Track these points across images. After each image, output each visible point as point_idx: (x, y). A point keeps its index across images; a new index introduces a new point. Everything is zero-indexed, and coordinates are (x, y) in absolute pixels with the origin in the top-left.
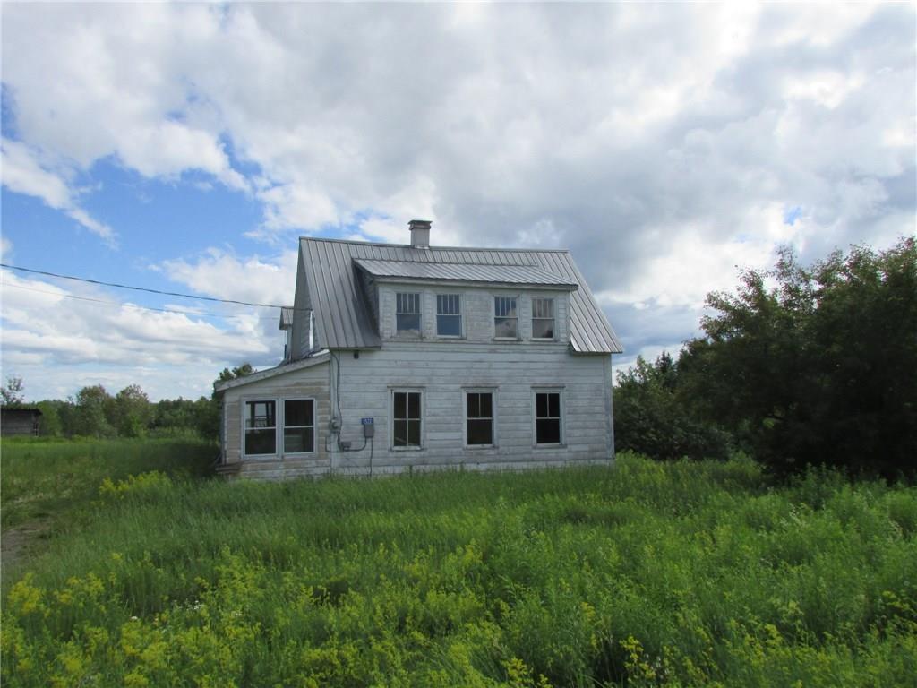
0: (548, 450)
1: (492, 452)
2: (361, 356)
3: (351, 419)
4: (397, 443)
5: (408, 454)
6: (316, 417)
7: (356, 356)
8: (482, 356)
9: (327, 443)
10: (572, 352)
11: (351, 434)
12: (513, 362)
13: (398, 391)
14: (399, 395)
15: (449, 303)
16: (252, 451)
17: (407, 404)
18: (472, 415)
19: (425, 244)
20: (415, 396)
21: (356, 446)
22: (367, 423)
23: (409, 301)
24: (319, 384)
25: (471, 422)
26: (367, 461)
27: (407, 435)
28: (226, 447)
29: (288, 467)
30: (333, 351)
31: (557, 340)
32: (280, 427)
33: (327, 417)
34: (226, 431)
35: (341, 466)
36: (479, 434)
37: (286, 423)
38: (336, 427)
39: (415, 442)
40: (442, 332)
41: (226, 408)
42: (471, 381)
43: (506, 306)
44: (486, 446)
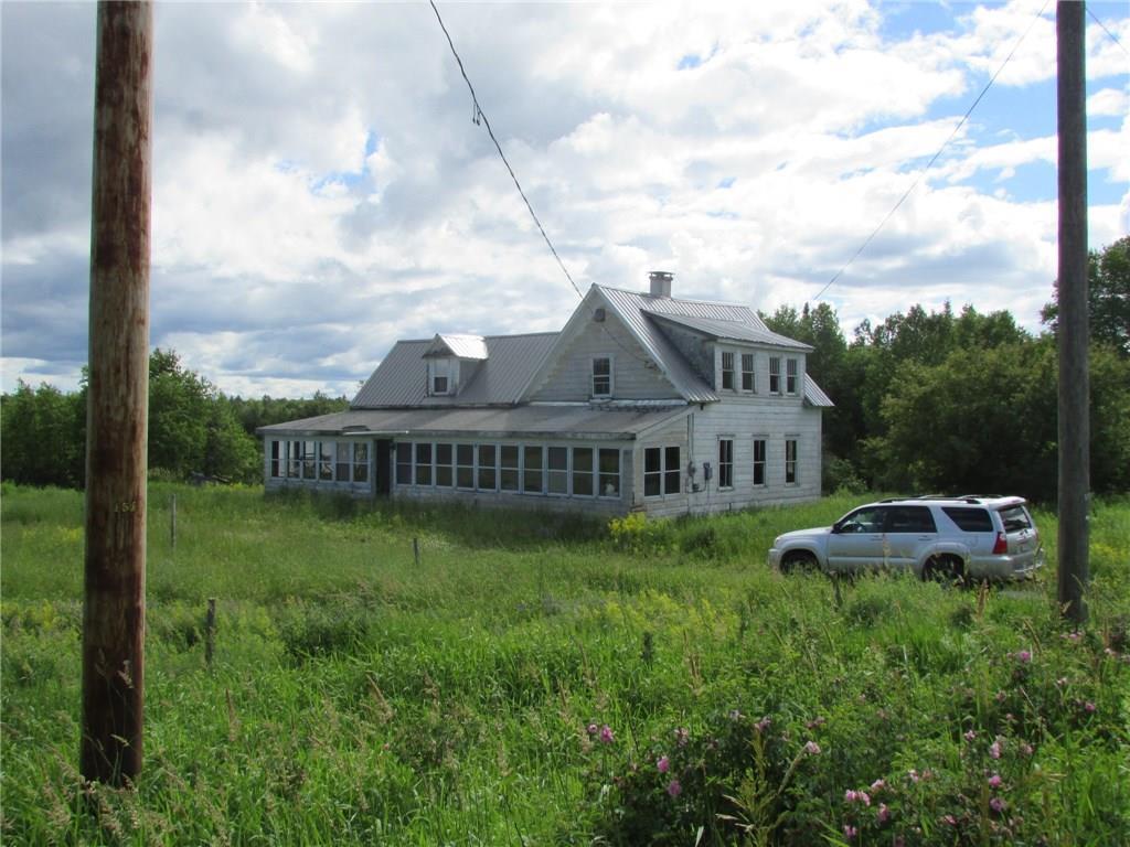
0: (790, 489)
1: (765, 490)
2: (705, 408)
3: (699, 466)
4: (722, 484)
5: (726, 493)
6: (682, 462)
7: (702, 408)
8: (763, 408)
9: (687, 485)
10: (807, 405)
11: (699, 477)
12: (776, 414)
13: (722, 438)
14: (722, 442)
15: (748, 361)
16: (647, 493)
17: (726, 449)
18: (756, 459)
19: (668, 295)
20: (730, 443)
21: (701, 487)
22: (707, 467)
23: (727, 358)
24: (682, 432)
25: (756, 465)
26: (706, 500)
27: (726, 477)
28: (634, 489)
29: (667, 507)
30: (691, 403)
31: (798, 395)
32: (663, 471)
33: (687, 462)
34: (635, 476)
35: (694, 505)
36: (759, 476)
37: (665, 468)
38: (691, 471)
39: (729, 484)
40: (744, 388)
41: (634, 454)
42: (757, 430)
43: (774, 364)
44: (762, 485)
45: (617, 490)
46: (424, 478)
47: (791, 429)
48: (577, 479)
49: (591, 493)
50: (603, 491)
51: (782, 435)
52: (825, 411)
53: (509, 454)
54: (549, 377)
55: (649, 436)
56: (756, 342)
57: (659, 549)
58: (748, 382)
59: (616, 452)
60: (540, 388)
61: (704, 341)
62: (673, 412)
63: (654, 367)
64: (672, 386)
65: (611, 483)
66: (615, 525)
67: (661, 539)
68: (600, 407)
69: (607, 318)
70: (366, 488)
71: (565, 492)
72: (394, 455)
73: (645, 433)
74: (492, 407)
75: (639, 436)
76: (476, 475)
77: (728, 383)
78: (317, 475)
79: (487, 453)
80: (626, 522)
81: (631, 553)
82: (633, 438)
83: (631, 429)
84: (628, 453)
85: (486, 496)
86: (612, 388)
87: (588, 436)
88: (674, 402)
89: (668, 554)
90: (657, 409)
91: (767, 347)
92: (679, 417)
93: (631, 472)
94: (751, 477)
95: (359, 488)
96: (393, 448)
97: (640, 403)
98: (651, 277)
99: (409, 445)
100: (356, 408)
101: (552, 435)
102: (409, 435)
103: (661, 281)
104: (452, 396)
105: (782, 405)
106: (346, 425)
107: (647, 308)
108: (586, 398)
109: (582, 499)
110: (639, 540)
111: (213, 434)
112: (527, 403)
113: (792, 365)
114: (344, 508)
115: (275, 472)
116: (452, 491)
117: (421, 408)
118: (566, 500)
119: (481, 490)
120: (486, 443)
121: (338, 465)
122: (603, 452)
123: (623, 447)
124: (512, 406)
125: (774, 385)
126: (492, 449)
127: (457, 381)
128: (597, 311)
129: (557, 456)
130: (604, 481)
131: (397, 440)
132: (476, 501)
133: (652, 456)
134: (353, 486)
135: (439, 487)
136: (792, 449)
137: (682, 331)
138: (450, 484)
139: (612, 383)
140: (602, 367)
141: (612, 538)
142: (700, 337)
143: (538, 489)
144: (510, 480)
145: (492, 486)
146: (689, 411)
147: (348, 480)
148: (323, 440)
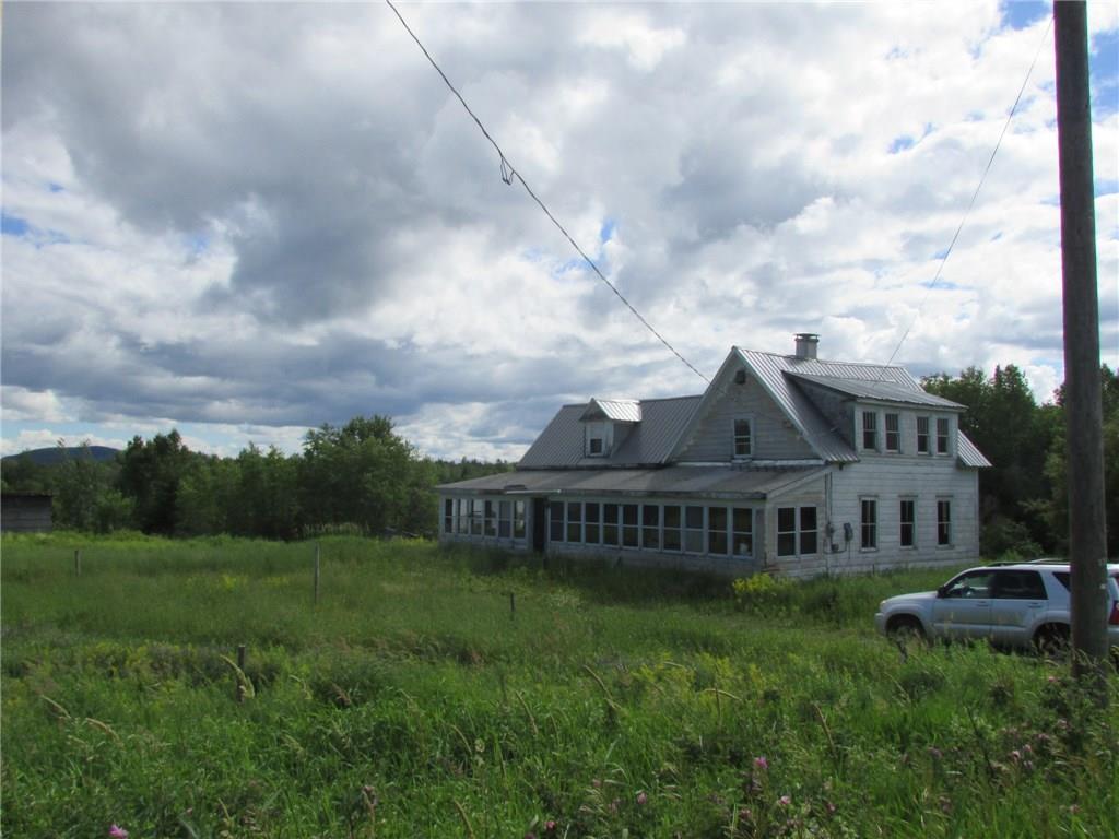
0: (943, 551)
1: (914, 552)
2: (844, 468)
3: (838, 523)
4: (864, 545)
5: (870, 555)
6: (819, 522)
7: (841, 468)
8: (910, 469)
9: (825, 545)
10: (961, 465)
11: (838, 537)
12: (927, 474)
13: (864, 499)
14: (865, 503)
15: (892, 421)
16: (781, 553)
17: (869, 510)
18: (903, 519)
19: (814, 357)
20: (873, 503)
21: (841, 548)
22: (847, 528)
23: (869, 420)
24: (819, 492)
25: (903, 527)
26: (848, 561)
27: (869, 538)
28: (766, 550)
29: (803, 567)
30: (828, 463)
31: (950, 456)
32: (798, 531)
33: (825, 522)
34: (767, 535)
35: (832, 566)
36: (907, 537)
37: (801, 528)
38: (830, 531)
39: (873, 544)
40: (889, 447)
41: (766, 514)
42: (904, 491)
43: (923, 425)
44: (910, 547)
45: (750, 549)
46: (575, 537)
47: (943, 490)
48: (713, 537)
49: (725, 552)
50: (736, 550)
51: (895, 495)
52: (982, 471)
53: (651, 513)
54: (694, 438)
55: (782, 495)
56: (900, 402)
57: (781, 610)
58: (893, 442)
59: (748, 512)
60: (686, 448)
61: (843, 401)
62: (807, 473)
63: (792, 427)
64: (810, 446)
65: (745, 543)
66: (739, 585)
67: (784, 599)
68: (740, 467)
69: (747, 380)
70: (524, 544)
71: (701, 550)
72: (549, 513)
73: (777, 493)
74: (641, 467)
75: (770, 496)
76: (620, 533)
77: (870, 441)
78: (483, 533)
79: (630, 512)
80: (749, 581)
81: (752, 613)
82: (764, 497)
83: (762, 489)
84: (760, 513)
85: (630, 554)
86: (752, 449)
87: (722, 496)
88: (812, 462)
89: (789, 615)
90: (793, 469)
91: (911, 406)
92: (814, 477)
93: (764, 532)
94: (898, 538)
95: (518, 544)
96: (548, 506)
97: (779, 463)
98: (797, 340)
99: (561, 504)
100: (520, 468)
101: (688, 495)
102: (561, 494)
103: (807, 344)
104: (606, 457)
105: (933, 465)
106: (509, 484)
107: (790, 369)
108: (728, 458)
109: (716, 558)
110: (761, 600)
111: (414, 493)
112: (675, 463)
113: (943, 426)
114: (497, 563)
115: (449, 529)
116: (599, 549)
117: (579, 469)
118: (700, 558)
119: (626, 547)
120: (631, 502)
121: (500, 522)
122: (737, 512)
123: (755, 507)
124: (659, 467)
125: (923, 444)
126: (635, 507)
127: (611, 442)
128: (737, 373)
129: (694, 515)
130: (738, 540)
131: (551, 499)
132: (620, 559)
133: (785, 517)
134: (513, 542)
135: (588, 544)
136: (943, 510)
137: (823, 391)
138: (597, 542)
139: (752, 443)
140: (743, 428)
141: (735, 597)
142: (840, 397)
143: (678, 547)
144: (650, 539)
145: (635, 544)
146: (826, 471)
147: (508, 536)
148: (489, 498)
